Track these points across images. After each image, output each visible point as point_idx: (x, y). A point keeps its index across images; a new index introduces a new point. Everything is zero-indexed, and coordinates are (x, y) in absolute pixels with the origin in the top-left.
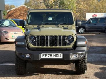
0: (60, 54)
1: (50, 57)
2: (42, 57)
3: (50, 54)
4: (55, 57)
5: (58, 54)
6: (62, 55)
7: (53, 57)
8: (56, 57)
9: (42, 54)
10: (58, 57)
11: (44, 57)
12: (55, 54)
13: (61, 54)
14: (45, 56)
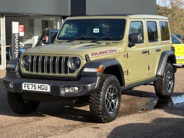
0: (46, 85)
2: (23, 88)
3: (34, 84)
5: (44, 85)
6: (49, 87)
7: (37, 90)
8: (41, 90)
9: (24, 83)
10: (44, 91)
11: (26, 89)
12: (39, 85)
13: (48, 85)
14: (28, 86)
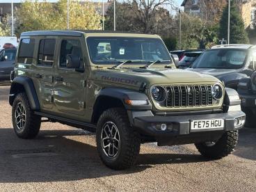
0: (220, 120)
1: (205, 128)
3: (206, 121)
4: (213, 127)
6: (223, 122)
7: (210, 127)
9: (194, 121)
12: (213, 120)
14: (199, 125)
